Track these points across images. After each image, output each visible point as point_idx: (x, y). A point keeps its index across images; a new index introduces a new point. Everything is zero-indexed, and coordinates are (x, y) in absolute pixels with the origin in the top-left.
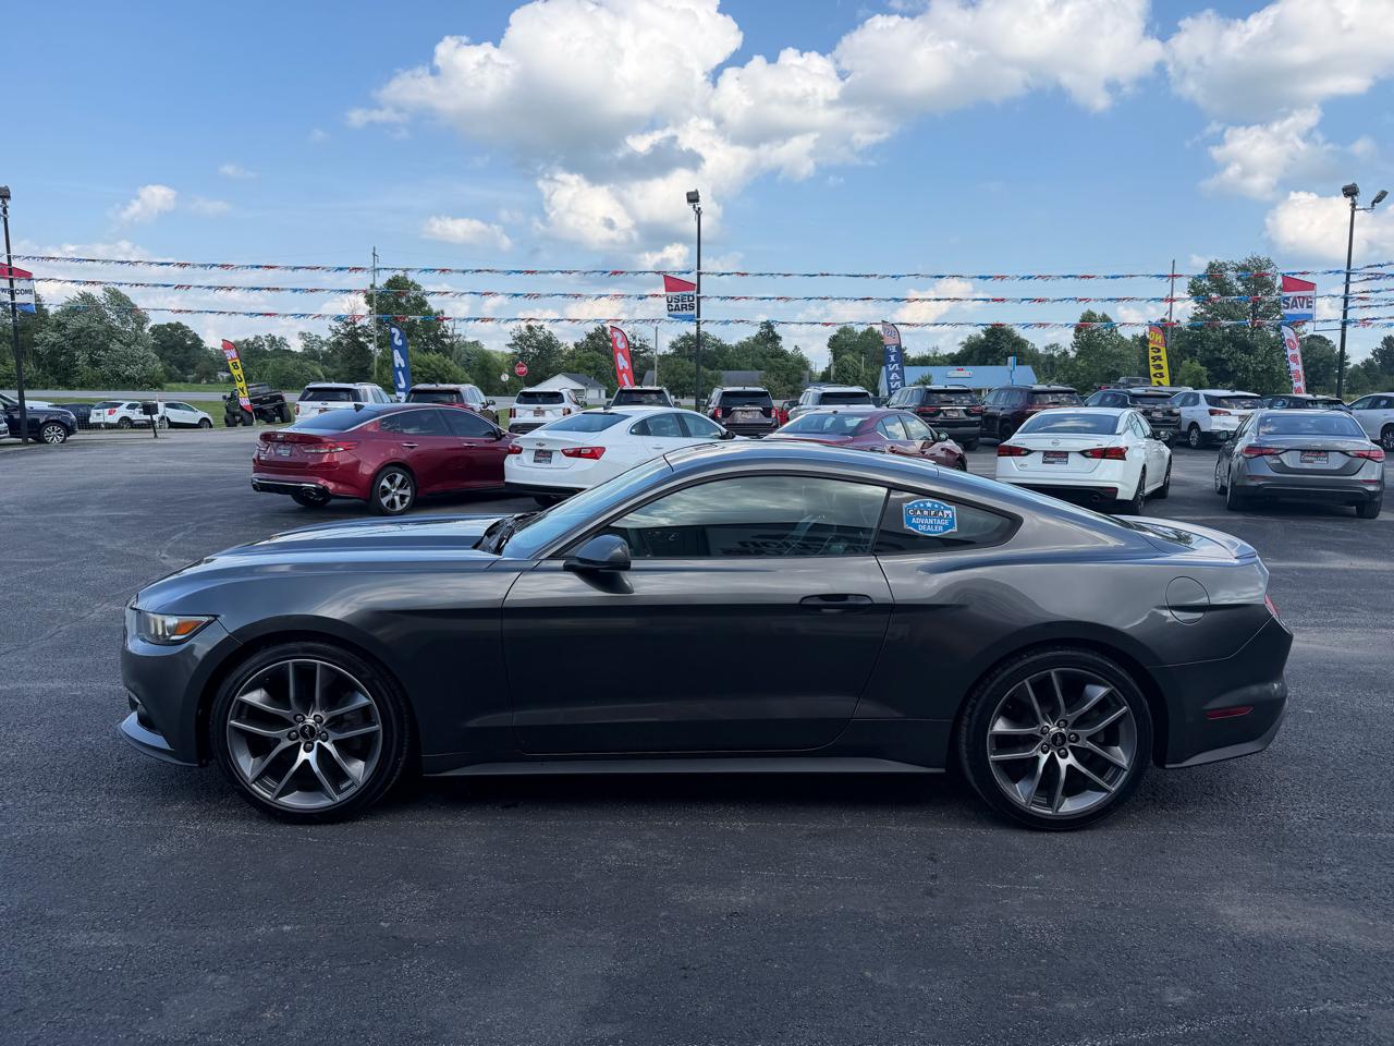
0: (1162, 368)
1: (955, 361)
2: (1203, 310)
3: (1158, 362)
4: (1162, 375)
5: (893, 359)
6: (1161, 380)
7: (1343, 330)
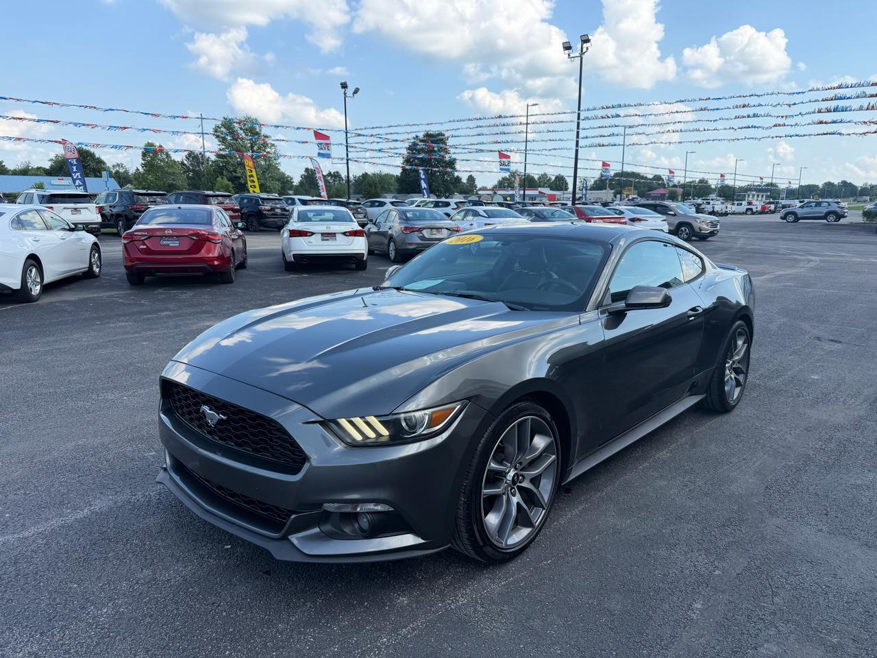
0: (254, 182)
1: (49, 173)
2: (223, 147)
3: (252, 178)
4: (255, 187)
5: (75, 170)
6: (254, 189)
7: (347, 163)
